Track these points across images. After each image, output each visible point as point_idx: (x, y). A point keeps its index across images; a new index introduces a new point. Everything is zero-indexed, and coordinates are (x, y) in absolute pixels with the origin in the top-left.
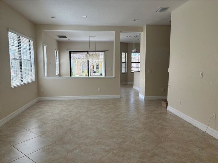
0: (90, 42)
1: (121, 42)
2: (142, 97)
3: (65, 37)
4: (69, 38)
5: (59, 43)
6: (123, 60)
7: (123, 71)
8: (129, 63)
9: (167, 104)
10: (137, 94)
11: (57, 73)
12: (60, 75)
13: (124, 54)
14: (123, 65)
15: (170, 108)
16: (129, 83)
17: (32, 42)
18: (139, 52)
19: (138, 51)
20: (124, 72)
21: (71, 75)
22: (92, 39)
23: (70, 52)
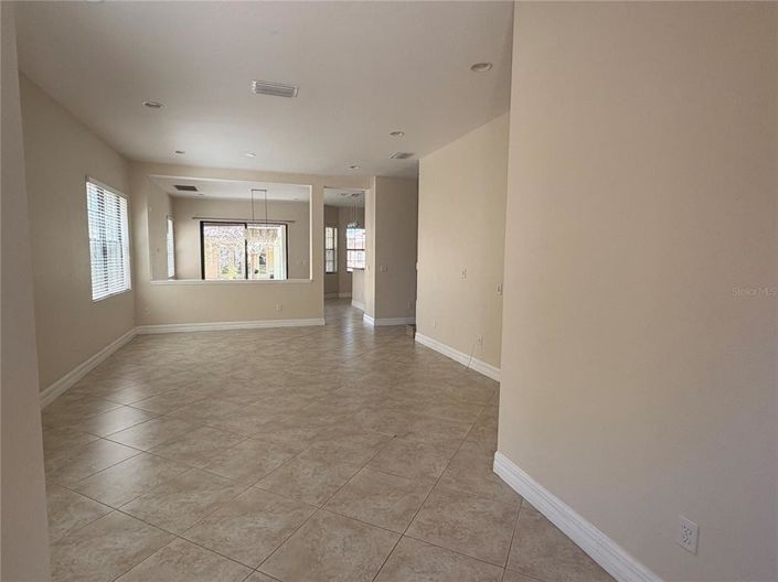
0: (253, 202)
1: (325, 206)
2: (369, 321)
3: (193, 189)
4: (203, 192)
5: (174, 200)
6: (329, 245)
7: (329, 268)
8: (341, 250)
9: (415, 330)
10: (359, 316)
11: (171, 272)
12: (176, 277)
13: (329, 231)
14: (329, 256)
15: (419, 337)
16: (341, 295)
17: (123, 202)
18: (363, 227)
19: (361, 225)
20: (331, 270)
21: (203, 277)
22: (259, 196)
23: (202, 223)
